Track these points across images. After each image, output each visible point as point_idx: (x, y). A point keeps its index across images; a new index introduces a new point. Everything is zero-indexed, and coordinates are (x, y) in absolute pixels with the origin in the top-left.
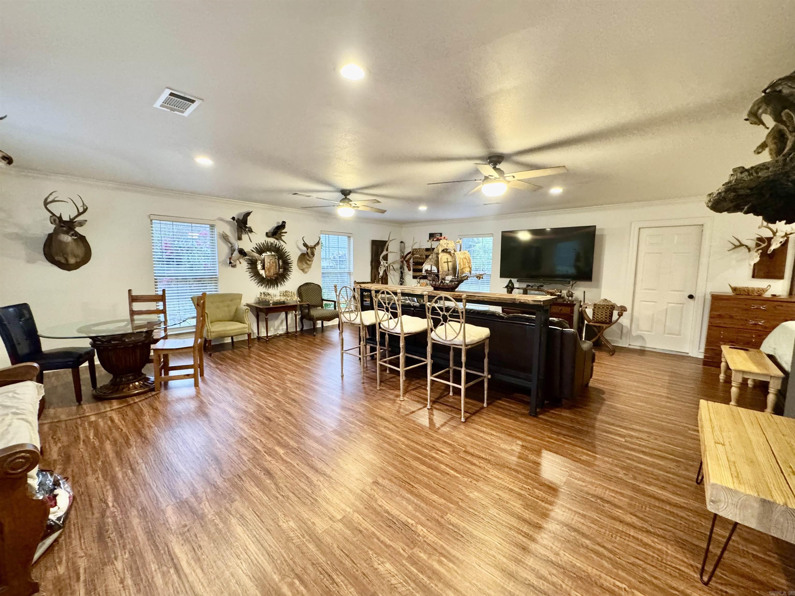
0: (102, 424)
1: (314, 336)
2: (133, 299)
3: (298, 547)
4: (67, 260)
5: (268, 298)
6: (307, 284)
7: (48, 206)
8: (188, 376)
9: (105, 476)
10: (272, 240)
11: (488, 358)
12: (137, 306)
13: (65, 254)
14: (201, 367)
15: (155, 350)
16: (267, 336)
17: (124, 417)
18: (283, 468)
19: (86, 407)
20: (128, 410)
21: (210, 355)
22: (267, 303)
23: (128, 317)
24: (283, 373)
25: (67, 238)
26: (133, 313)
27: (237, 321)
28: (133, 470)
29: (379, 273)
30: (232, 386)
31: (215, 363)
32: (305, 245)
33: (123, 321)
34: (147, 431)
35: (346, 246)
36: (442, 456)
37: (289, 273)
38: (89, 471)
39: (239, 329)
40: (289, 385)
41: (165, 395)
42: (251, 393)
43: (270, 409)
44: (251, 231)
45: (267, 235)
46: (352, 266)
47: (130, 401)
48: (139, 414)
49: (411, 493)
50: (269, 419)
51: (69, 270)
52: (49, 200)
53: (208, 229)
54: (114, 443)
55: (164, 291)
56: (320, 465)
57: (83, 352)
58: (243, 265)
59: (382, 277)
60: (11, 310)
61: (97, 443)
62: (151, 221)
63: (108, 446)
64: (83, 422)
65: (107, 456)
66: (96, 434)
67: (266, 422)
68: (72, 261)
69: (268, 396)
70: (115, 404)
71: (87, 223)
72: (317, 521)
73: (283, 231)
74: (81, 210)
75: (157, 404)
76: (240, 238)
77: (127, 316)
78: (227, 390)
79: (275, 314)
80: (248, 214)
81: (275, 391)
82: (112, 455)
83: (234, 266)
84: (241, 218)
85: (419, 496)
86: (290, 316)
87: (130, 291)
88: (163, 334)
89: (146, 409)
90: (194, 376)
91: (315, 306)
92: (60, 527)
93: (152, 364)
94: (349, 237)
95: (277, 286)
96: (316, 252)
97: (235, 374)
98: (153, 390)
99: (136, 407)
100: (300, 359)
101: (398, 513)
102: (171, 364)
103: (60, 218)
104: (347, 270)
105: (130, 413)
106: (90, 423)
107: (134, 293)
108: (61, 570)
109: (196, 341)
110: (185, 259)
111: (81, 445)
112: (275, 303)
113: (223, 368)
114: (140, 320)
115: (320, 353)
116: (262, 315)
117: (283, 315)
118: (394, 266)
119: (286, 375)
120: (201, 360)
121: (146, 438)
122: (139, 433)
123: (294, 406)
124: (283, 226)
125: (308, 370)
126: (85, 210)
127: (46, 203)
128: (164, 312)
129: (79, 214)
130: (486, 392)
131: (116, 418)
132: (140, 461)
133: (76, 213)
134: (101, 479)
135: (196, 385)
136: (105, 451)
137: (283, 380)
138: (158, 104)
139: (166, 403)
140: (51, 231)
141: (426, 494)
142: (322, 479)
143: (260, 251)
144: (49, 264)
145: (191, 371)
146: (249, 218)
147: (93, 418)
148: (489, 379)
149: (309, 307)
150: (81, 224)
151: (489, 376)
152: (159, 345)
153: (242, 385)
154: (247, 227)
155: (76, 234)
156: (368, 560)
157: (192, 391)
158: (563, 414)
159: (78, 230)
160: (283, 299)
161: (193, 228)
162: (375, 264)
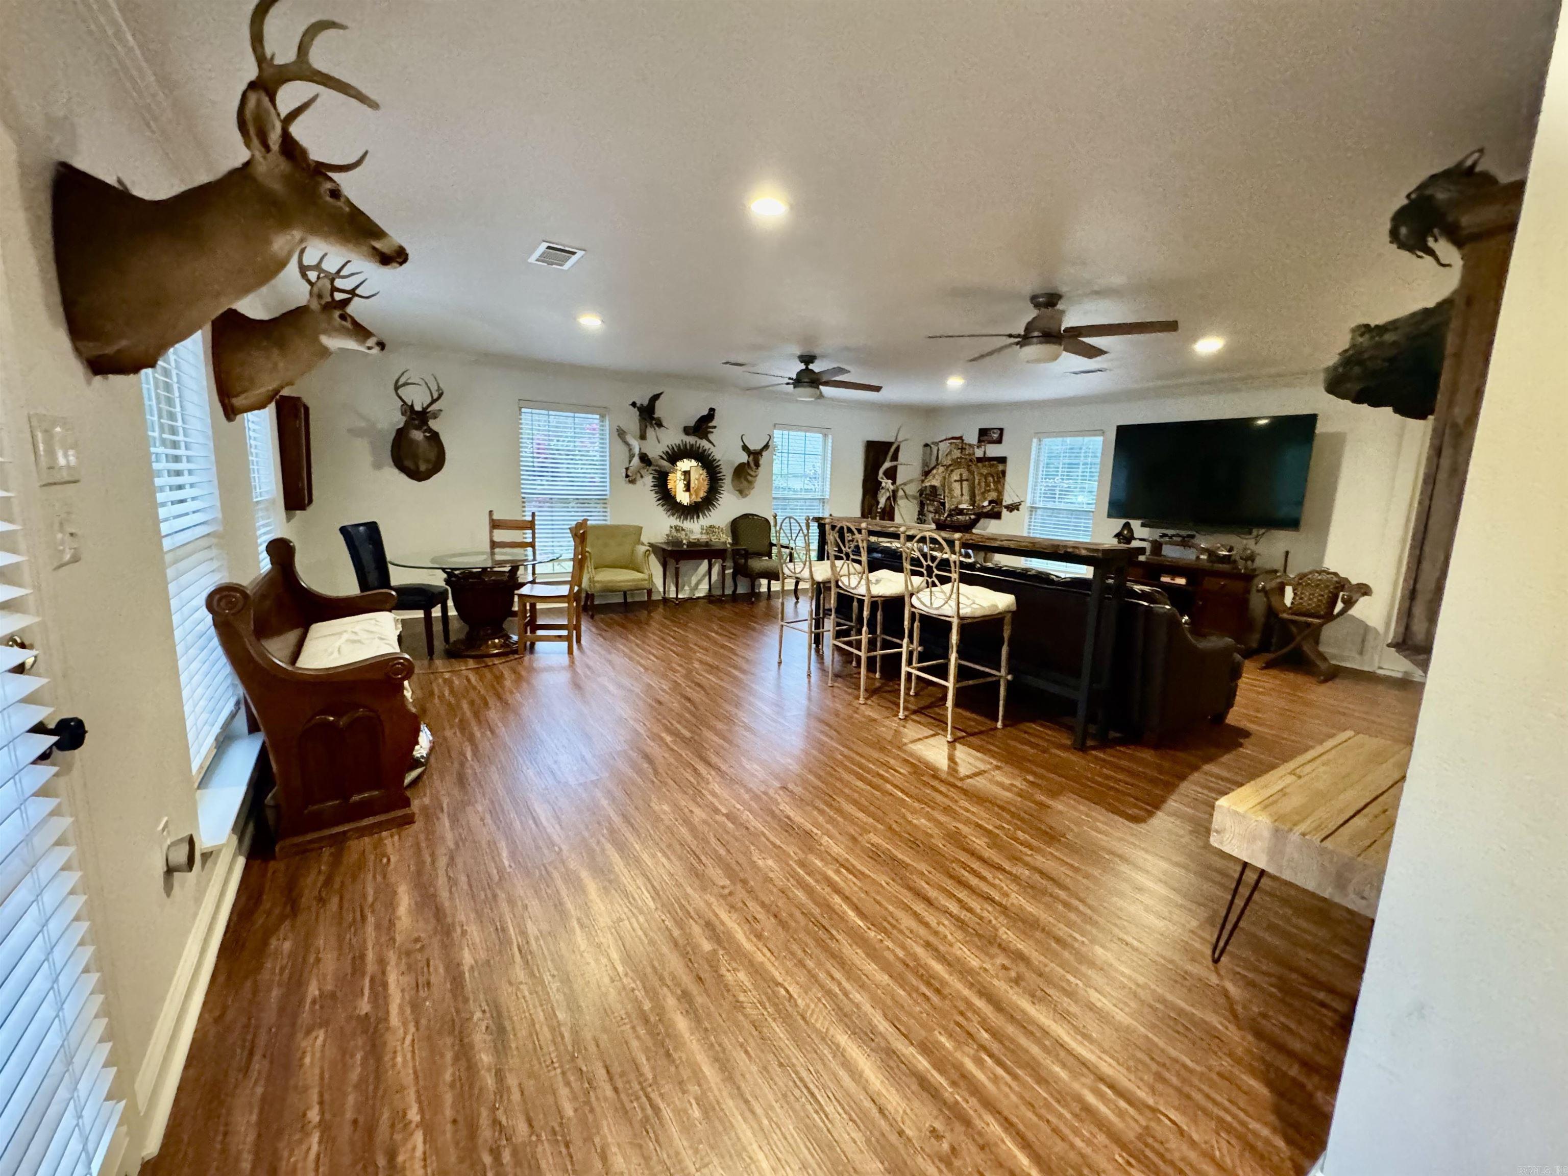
0: (457, 682)
1: (752, 603)
2: (495, 525)
3: (668, 827)
4: (418, 467)
5: (682, 535)
6: (746, 516)
7: (400, 391)
8: (560, 638)
9: (463, 733)
10: (691, 440)
11: (1009, 645)
12: (501, 535)
13: (415, 457)
14: (577, 628)
15: (520, 596)
16: (677, 598)
17: (482, 678)
18: (667, 755)
19: (438, 663)
20: (486, 670)
21: (592, 617)
22: (679, 543)
23: (488, 549)
24: (691, 649)
25: (418, 435)
26: (494, 545)
27: (633, 569)
28: (492, 732)
29: (878, 503)
30: (618, 659)
31: (597, 627)
32: (745, 448)
33: (483, 553)
34: (508, 696)
35: (820, 450)
36: (893, 775)
37: (718, 496)
38: (446, 724)
39: (634, 580)
40: (697, 665)
41: (530, 660)
42: (642, 670)
43: (664, 691)
44: (660, 424)
45: (687, 431)
46: (827, 488)
47: (489, 661)
48: (499, 678)
49: (830, 806)
50: (660, 703)
51: (419, 480)
52: (400, 383)
53: (597, 421)
54: (472, 703)
55: (533, 514)
56: (714, 759)
57: (436, 591)
58: (648, 480)
59: (884, 509)
60: (361, 528)
61: (453, 700)
62: (520, 409)
63: (465, 706)
64: (436, 679)
65: (464, 714)
66: (452, 691)
67: (657, 706)
68: (423, 467)
69: (664, 676)
70: (471, 663)
71: (442, 414)
72: (697, 811)
73: (711, 424)
74: (435, 396)
75: (520, 668)
76: (643, 437)
77: (487, 547)
78: (610, 662)
79: (692, 563)
80: (656, 397)
81: (675, 671)
82: (469, 714)
83: (633, 482)
84: (646, 403)
85: (839, 811)
86: (716, 570)
87: (491, 512)
88: (530, 578)
89: (507, 673)
90: (568, 638)
91: (759, 555)
92: (422, 765)
93: (516, 619)
94: (825, 435)
95: (698, 517)
96: (763, 461)
97: (625, 645)
98: (515, 652)
99: (495, 670)
100: (720, 634)
101: (802, 821)
102: (540, 622)
103: (412, 406)
104: (818, 495)
105: (489, 676)
106: (445, 680)
107: (495, 517)
108: (427, 800)
109: (571, 589)
110: (563, 468)
111: (436, 701)
112: (690, 544)
113: (608, 635)
114: (502, 555)
115: (754, 629)
116: (672, 564)
117: (705, 564)
118: (906, 488)
119: (695, 652)
120: (578, 621)
121: (507, 703)
122: (499, 697)
123: (698, 692)
124: (711, 415)
125: (732, 651)
126: (440, 395)
127: (397, 388)
128: (532, 545)
129: (434, 401)
130: (1001, 703)
131: (473, 678)
132: (500, 724)
133: (429, 400)
134: (458, 734)
135: (570, 651)
136: (462, 708)
137: (689, 660)
138: (532, 259)
139: (531, 670)
140: (401, 425)
141: (850, 810)
142: (713, 773)
143: (675, 456)
144: (396, 471)
145: (564, 633)
146: (658, 403)
147: (447, 675)
148: (1009, 683)
149: (747, 555)
150: (435, 416)
151: (1009, 677)
152: (525, 590)
153: (631, 659)
154: (653, 419)
155: (430, 430)
156: (747, 853)
157: (565, 660)
158: (1139, 754)
159: (432, 424)
160: (704, 538)
161: (577, 420)
162: (871, 487)
